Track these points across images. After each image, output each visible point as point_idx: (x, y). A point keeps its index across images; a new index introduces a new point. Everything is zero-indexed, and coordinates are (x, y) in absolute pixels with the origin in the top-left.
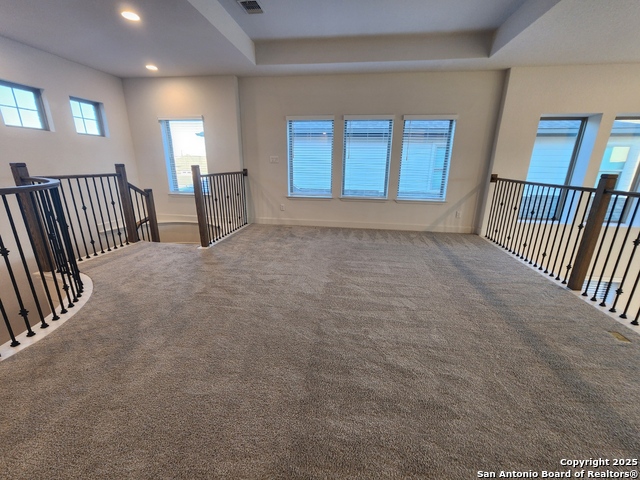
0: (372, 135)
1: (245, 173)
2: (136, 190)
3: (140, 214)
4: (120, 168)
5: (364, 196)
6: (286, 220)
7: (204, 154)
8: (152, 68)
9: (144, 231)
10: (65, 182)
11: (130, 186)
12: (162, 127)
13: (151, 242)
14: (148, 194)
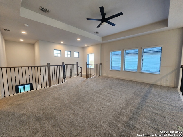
0: (132, 54)
1: (101, 64)
2: (79, 67)
3: (79, 71)
4: (77, 63)
5: (130, 71)
6: (109, 75)
7: (93, 60)
8: (86, 45)
9: (80, 75)
10: (66, 65)
11: (78, 66)
12: (88, 55)
13: (81, 77)
14: (81, 68)
